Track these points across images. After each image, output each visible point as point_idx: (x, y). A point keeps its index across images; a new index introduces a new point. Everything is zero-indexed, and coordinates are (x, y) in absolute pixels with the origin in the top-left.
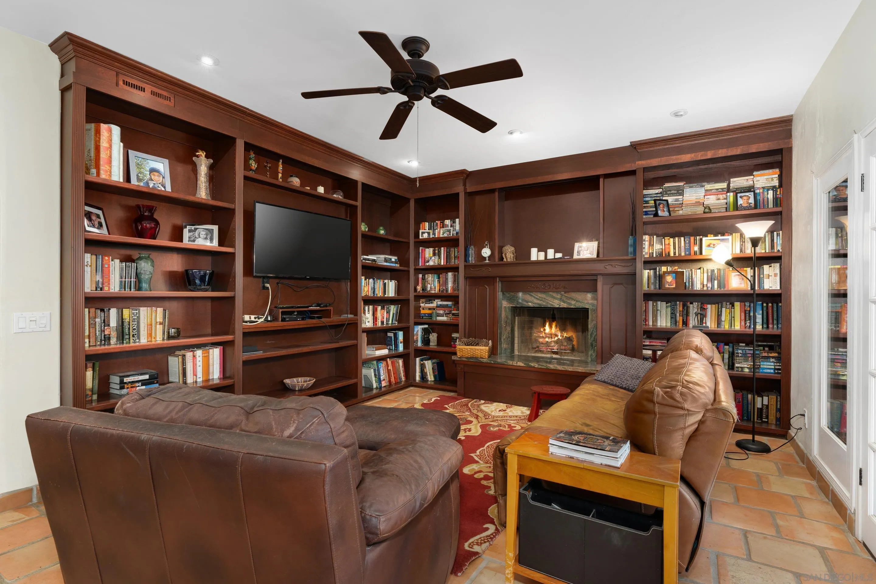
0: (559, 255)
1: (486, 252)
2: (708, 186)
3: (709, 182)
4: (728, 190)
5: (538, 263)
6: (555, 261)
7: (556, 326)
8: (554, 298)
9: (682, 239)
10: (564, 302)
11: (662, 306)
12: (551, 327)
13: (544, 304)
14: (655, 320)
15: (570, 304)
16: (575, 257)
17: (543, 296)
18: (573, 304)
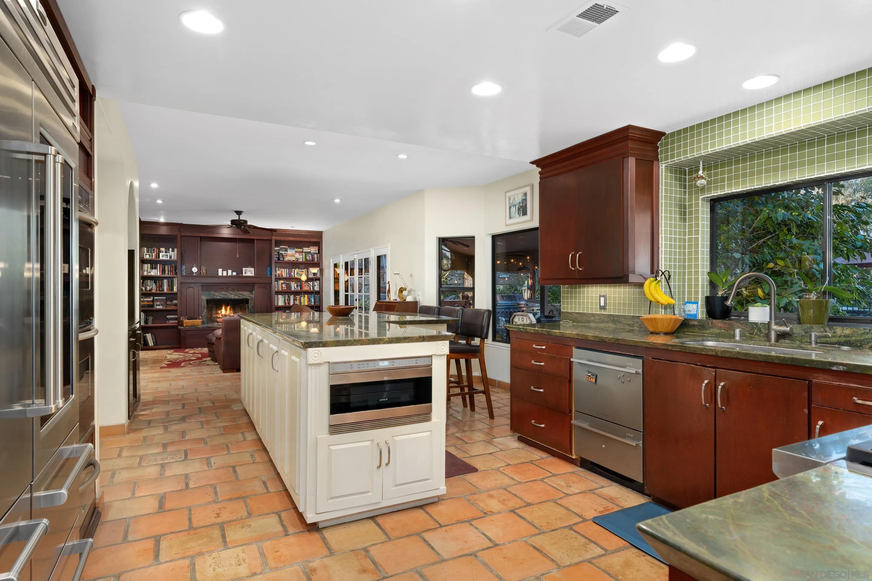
0: (234, 274)
1: (195, 270)
2: (296, 250)
3: (297, 248)
4: (302, 252)
5: (222, 277)
6: (232, 276)
7: (230, 309)
8: (232, 294)
9: (285, 269)
10: (237, 296)
11: (280, 296)
12: (226, 310)
13: (226, 297)
14: (278, 303)
15: (240, 297)
16: (244, 275)
17: (226, 293)
18: (241, 297)
